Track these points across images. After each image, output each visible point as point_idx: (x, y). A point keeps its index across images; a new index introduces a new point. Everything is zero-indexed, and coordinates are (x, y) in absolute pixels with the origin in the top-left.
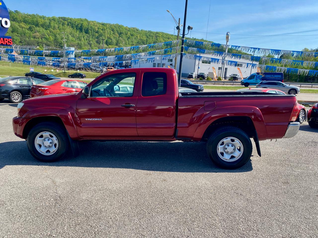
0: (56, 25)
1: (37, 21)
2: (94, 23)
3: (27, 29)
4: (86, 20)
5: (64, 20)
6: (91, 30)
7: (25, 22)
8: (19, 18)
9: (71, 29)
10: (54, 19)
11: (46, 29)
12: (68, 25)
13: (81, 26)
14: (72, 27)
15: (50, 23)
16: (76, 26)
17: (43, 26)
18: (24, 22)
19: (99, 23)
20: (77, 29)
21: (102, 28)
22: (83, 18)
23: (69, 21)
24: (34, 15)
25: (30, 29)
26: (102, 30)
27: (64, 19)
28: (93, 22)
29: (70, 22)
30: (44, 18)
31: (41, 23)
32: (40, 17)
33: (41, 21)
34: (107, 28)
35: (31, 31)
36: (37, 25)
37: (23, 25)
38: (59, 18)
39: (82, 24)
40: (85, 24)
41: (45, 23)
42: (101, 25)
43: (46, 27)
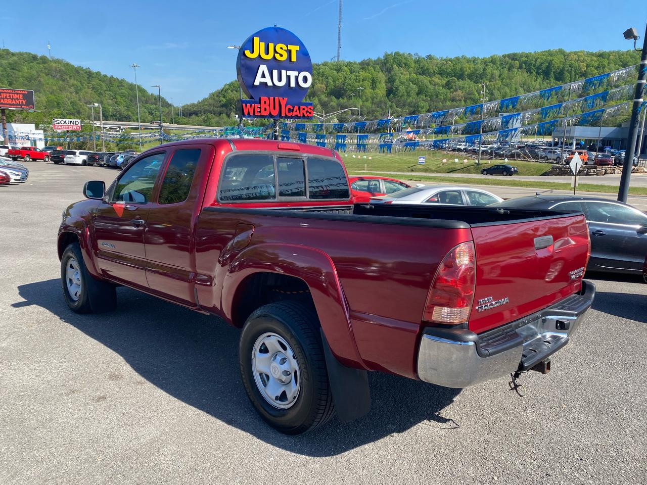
0: (495, 71)
1: (461, 69)
2: (579, 57)
3: (443, 87)
4: (561, 52)
5: (513, 59)
6: (570, 73)
7: (442, 73)
8: (433, 68)
9: (526, 75)
10: (493, 61)
11: (476, 82)
12: (520, 67)
13: (548, 67)
14: (529, 71)
15: (484, 69)
16: (537, 68)
17: (470, 77)
18: (439, 74)
19: (592, 54)
20: (537, 73)
21: (596, 64)
22: (554, 48)
23: (524, 59)
24: (458, 59)
25: (448, 85)
26: (597, 68)
27: (513, 57)
28: (575, 53)
29: (525, 62)
30: (474, 60)
31: (468, 72)
32: (468, 61)
33: (468, 68)
34: (609, 63)
35: (449, 89)
36: (461, 76)
37: (436, 79)
38: (504, 56)
39: (550, 63)
40: (557, 61)
41: (476, 70)
42: (595, 59)
43: (476, 77)
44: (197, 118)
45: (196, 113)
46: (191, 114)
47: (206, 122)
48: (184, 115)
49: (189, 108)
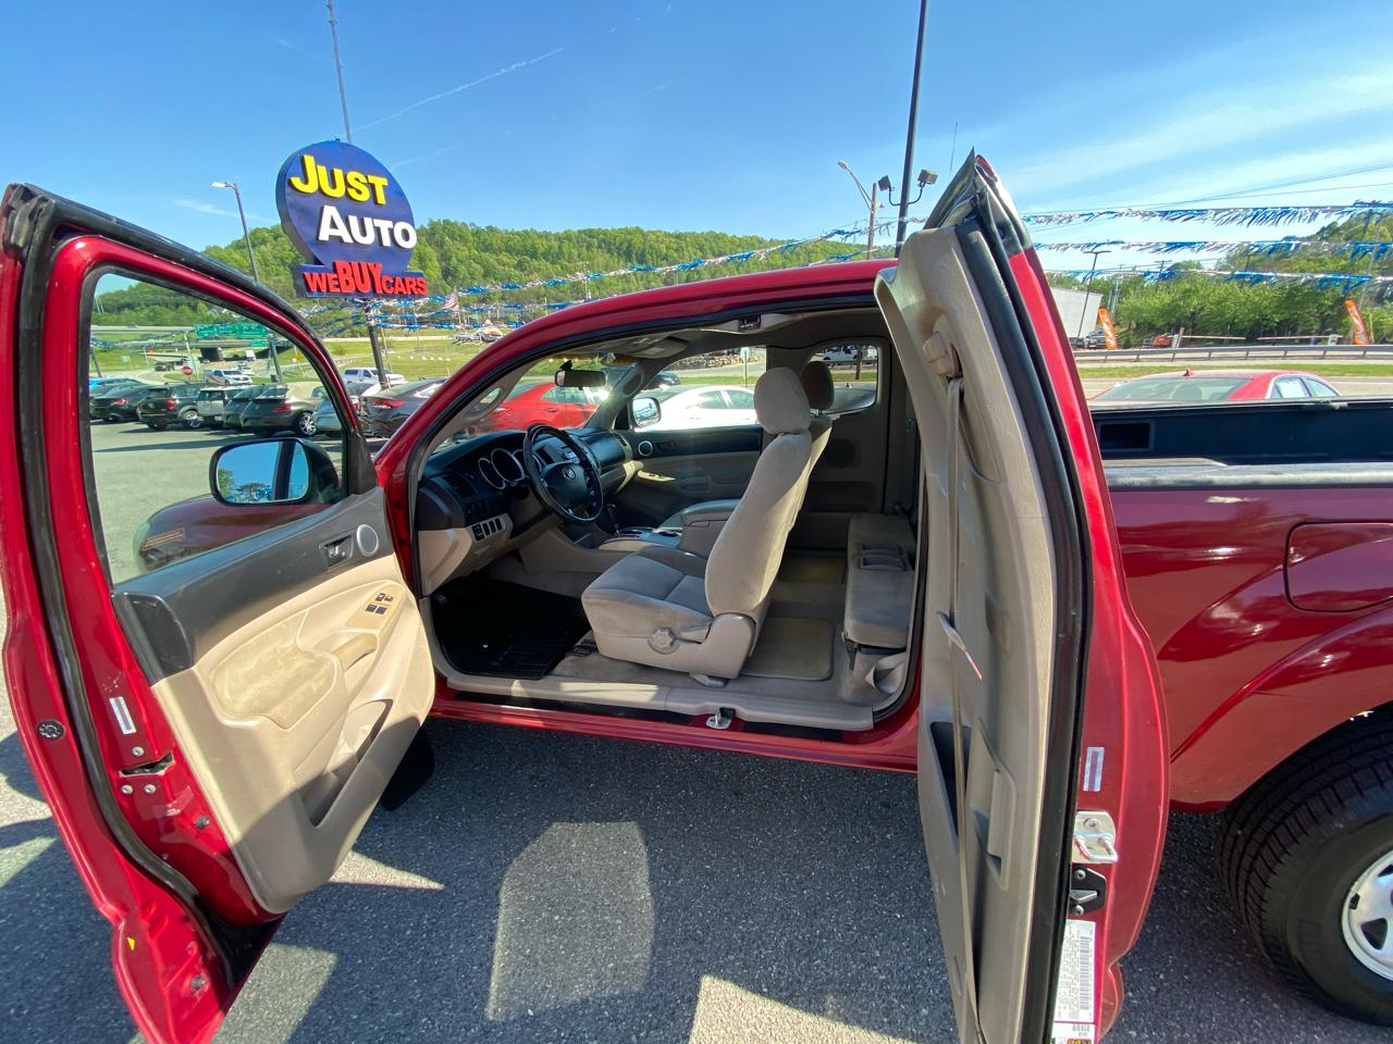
0: (573, 250)
1: (533, 246)
2: (657, 237)
3: (515, 268)
4: (638, 230)
5: (590, 236)
6: (651, 255)
7: (510, 250)
8: (497, 243)
9: (607, 256)
10: (568, 237)
11: (553, 263)
12: (600, 247)
13: (628, 248)
14: (609, 251)
15: (560, 247)
16: (618, 248)
17: (545, 256)
18: (507, 251)
19: (669, 235)
20: (619, 254)
21: (675, 246)
22: (632, 225)
23: (601, 236)
24: (526, 232)
25: (520, 266)
26: (677, 250)
27: (590, 233)
28: (653, 233)
29: (604, 241)
30: (546, 236)
31: (541, 250)
32: (540, 236)
33: (541, 246)
34: (687, 246)
35: (522, 270)
36: (534, 255)
37: (504, 257)
38: (579, 232)
39: (630, 243)
40: (637, 241)
41: (550, 247)
42: (673, 240)
43: (553, 256)
44: (134, 314)
45: (130, 306)
46: (120, 308)
47: (154, 320)
48: (106, 310)
49: (114, 298)
